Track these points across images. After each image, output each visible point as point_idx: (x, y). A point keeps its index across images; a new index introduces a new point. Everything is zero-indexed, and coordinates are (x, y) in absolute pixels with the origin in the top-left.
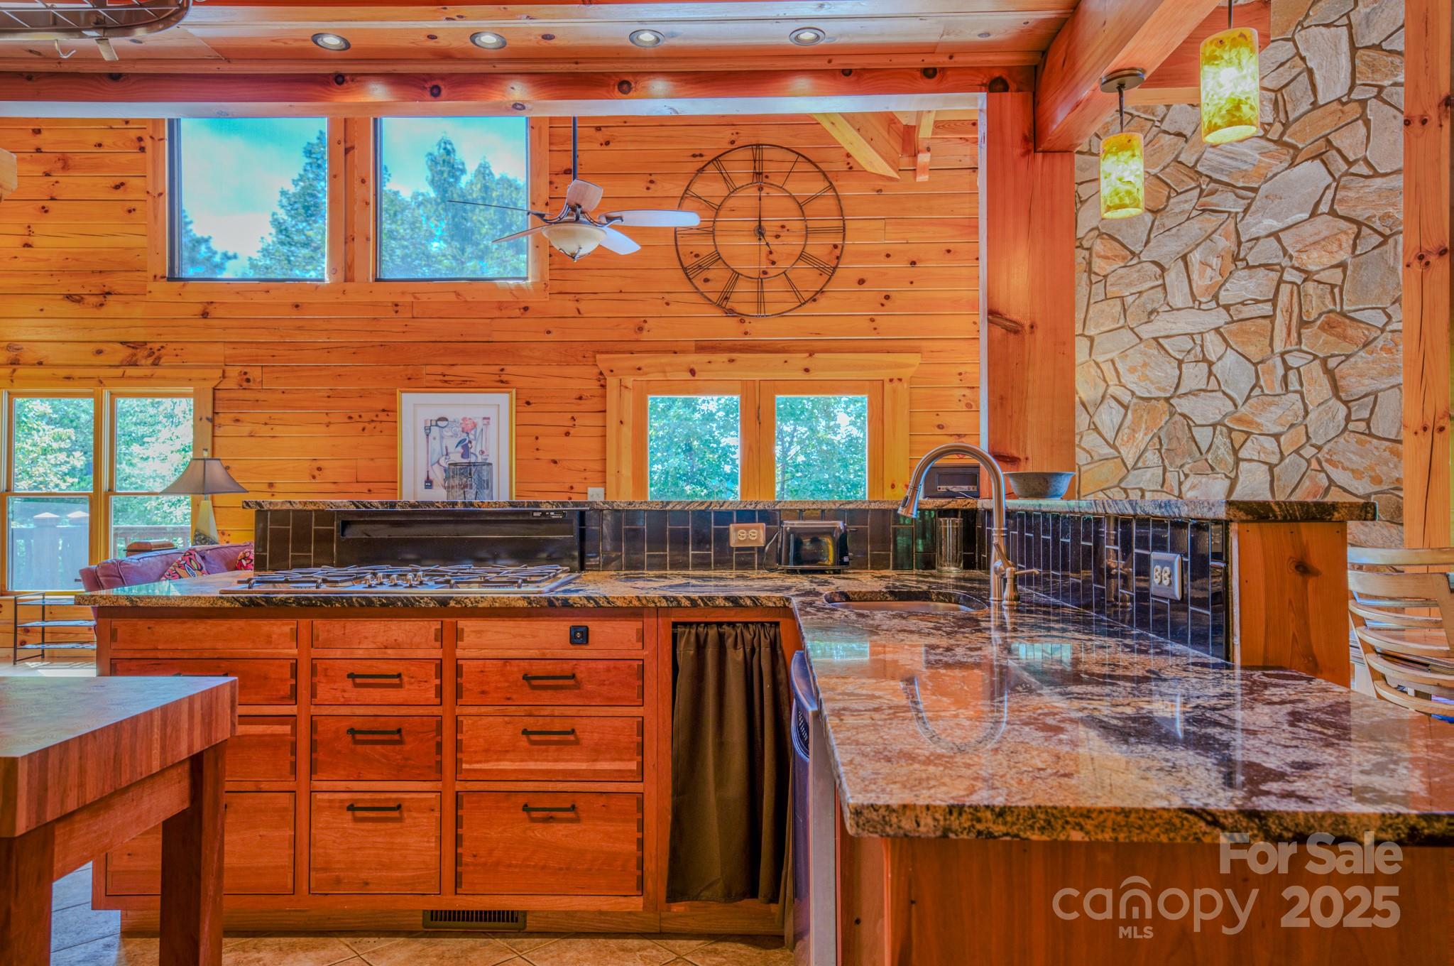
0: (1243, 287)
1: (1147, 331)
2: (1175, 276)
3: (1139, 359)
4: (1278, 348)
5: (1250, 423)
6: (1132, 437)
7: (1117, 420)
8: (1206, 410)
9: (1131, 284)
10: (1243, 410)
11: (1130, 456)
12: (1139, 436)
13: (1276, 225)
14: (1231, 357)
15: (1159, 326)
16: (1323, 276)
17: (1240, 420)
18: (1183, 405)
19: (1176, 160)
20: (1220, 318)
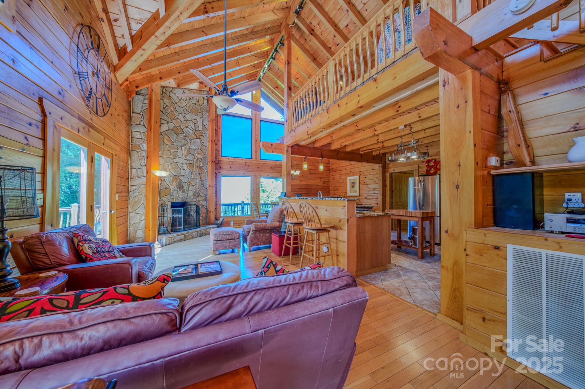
0: (189, 157)
1: (175, 160)
2: (179, 150)
3: (174, 167)
4: (194, 170)
5: (190, 183)
6: (172, 184)
7: (169, 179)
8: (184, 180)
9: (172, 149)
10: (190, 180)
11: (172, 188)
12: (174, 183)
13: (195, 148)
14: (188, 170)
15: (177, 160)
16: (199, 159)
17: (189, 182)
18: (181, 178)
19: (180, 126)
20: (186, 162)
